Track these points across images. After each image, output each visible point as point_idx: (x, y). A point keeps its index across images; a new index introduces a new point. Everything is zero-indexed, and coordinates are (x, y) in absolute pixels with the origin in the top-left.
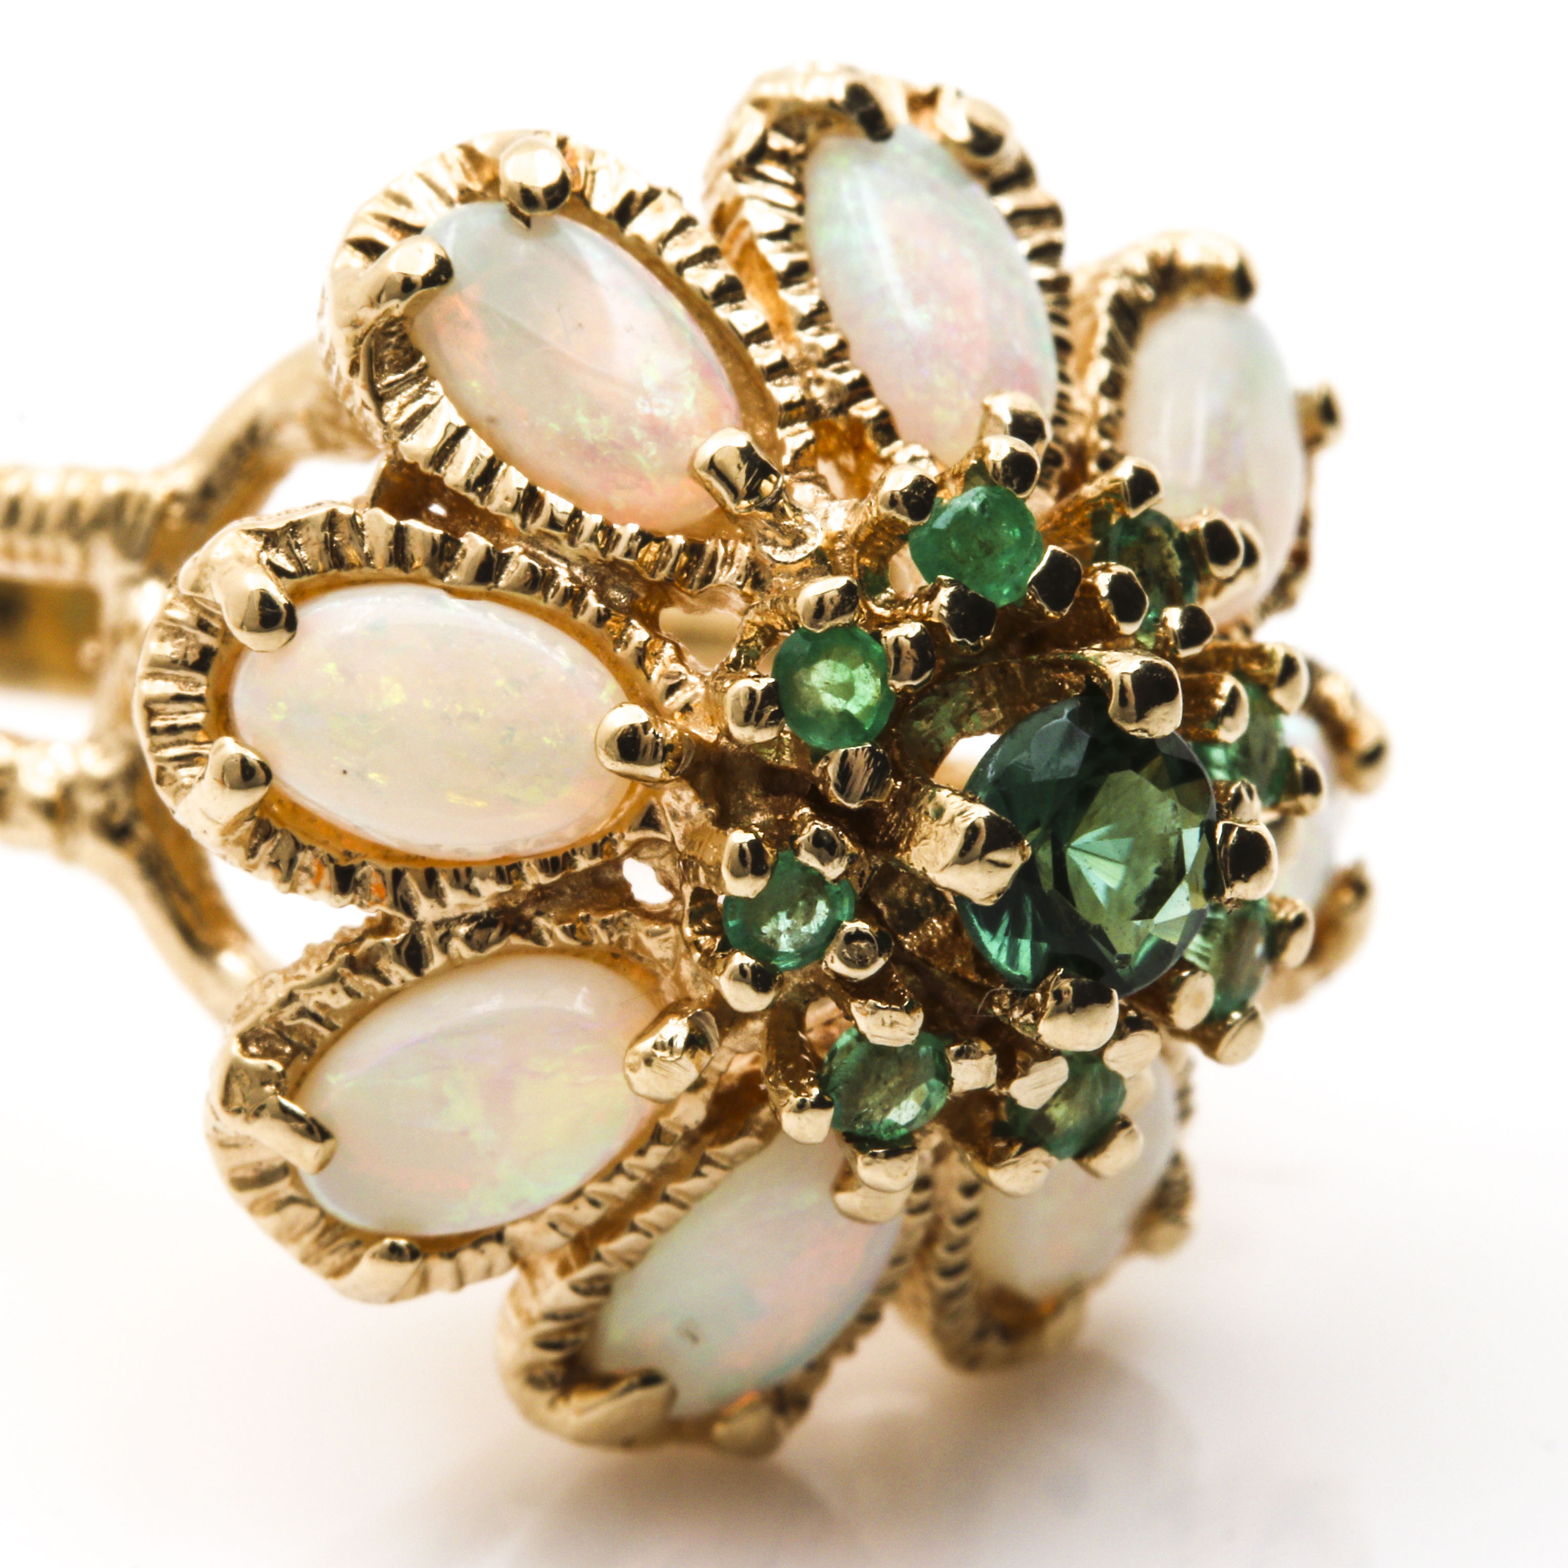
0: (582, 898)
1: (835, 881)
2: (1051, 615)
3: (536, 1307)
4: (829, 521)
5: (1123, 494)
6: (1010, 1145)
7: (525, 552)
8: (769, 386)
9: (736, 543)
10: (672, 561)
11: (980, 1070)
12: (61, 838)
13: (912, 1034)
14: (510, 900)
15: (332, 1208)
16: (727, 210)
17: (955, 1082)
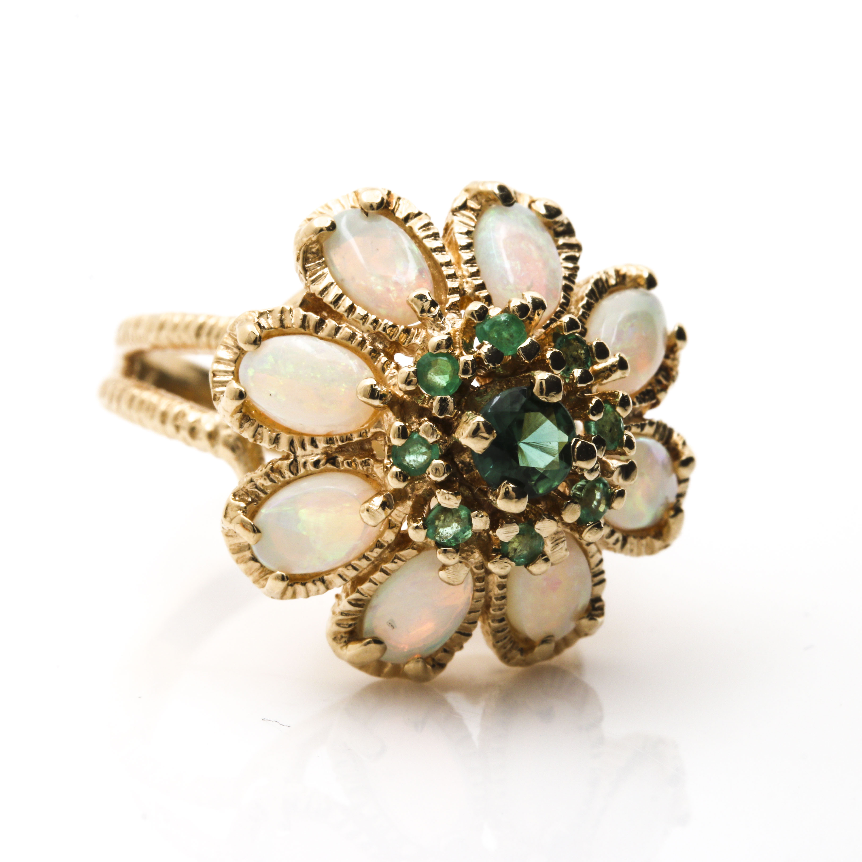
0: (356, 453)
1: (432, 443)
2: (526, 361)
3: (338, 610)
4: (455, 324)
5: (563, 327)
6: (497, 555)
7: (347, 327)
8: (447, 280)
9: (421, 330)
10: (398, 334)
11: (483, 522)
12: (213, 445)
13: (457, 504)
14: (329, 450)
15: (264, 563)
16: (449, 225)
17: (473, 525)
